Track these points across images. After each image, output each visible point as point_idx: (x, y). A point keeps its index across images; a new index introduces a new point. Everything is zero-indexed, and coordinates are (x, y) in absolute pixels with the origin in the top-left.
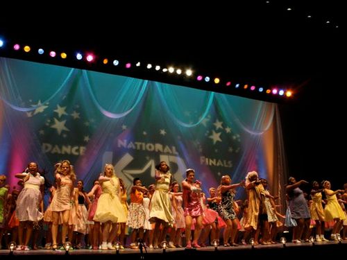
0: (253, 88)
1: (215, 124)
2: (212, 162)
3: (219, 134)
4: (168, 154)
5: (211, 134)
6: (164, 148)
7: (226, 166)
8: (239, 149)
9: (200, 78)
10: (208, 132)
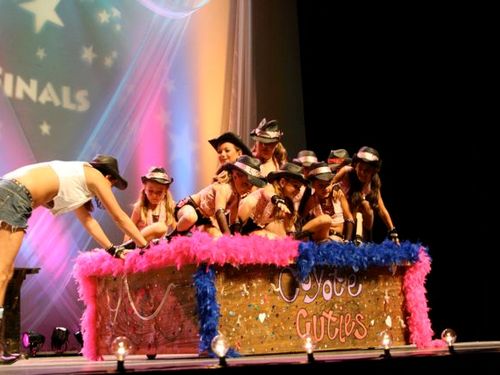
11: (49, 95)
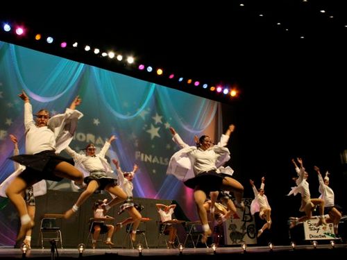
0: (197, 84)
1: (154, 118)
2: (148, 158)
3: (158, 129)
4: (100, 145)
5: (149, 128)
6: (96, 139)
7: (161, 163)
9: (141, 67)
10: (146, 126)
11: (156, 160)
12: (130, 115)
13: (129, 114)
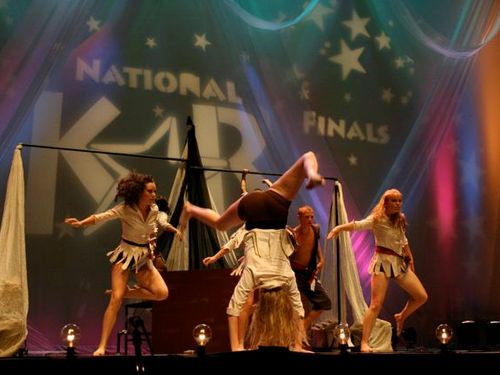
1: (348, 24)
2: (334, 128)
3: (359, 51)
4: (214, 101)
5: (336, 50)
6: (203, 85)
7: (371, 139)
8: (410, 94)
10: (328, 45)
11: (356, 132)
12: (286, 20)
13: (283, 16)
